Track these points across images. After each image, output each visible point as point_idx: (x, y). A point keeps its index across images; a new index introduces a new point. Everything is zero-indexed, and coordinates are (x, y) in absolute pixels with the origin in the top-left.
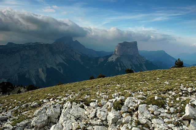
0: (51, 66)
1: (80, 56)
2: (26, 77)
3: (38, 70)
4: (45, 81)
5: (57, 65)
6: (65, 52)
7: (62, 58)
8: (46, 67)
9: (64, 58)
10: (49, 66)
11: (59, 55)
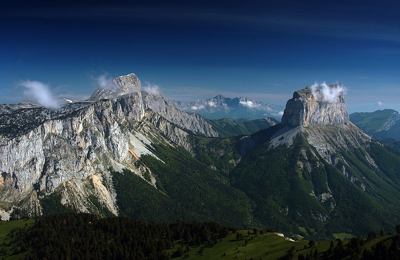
0: (124, 167)
1: (186, 134)
2: (64, 202)
3: (92, 180)
4: (115, 212)
5: (137, 164)
6: (147, 125)
7: (142, 141)
8: (111, 169)
9: (149, 143)
10: (119, 167)
11: (134, 134)
